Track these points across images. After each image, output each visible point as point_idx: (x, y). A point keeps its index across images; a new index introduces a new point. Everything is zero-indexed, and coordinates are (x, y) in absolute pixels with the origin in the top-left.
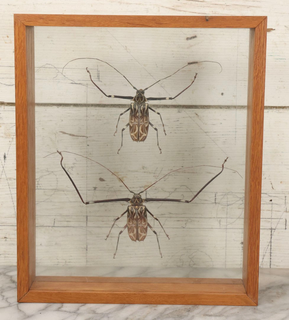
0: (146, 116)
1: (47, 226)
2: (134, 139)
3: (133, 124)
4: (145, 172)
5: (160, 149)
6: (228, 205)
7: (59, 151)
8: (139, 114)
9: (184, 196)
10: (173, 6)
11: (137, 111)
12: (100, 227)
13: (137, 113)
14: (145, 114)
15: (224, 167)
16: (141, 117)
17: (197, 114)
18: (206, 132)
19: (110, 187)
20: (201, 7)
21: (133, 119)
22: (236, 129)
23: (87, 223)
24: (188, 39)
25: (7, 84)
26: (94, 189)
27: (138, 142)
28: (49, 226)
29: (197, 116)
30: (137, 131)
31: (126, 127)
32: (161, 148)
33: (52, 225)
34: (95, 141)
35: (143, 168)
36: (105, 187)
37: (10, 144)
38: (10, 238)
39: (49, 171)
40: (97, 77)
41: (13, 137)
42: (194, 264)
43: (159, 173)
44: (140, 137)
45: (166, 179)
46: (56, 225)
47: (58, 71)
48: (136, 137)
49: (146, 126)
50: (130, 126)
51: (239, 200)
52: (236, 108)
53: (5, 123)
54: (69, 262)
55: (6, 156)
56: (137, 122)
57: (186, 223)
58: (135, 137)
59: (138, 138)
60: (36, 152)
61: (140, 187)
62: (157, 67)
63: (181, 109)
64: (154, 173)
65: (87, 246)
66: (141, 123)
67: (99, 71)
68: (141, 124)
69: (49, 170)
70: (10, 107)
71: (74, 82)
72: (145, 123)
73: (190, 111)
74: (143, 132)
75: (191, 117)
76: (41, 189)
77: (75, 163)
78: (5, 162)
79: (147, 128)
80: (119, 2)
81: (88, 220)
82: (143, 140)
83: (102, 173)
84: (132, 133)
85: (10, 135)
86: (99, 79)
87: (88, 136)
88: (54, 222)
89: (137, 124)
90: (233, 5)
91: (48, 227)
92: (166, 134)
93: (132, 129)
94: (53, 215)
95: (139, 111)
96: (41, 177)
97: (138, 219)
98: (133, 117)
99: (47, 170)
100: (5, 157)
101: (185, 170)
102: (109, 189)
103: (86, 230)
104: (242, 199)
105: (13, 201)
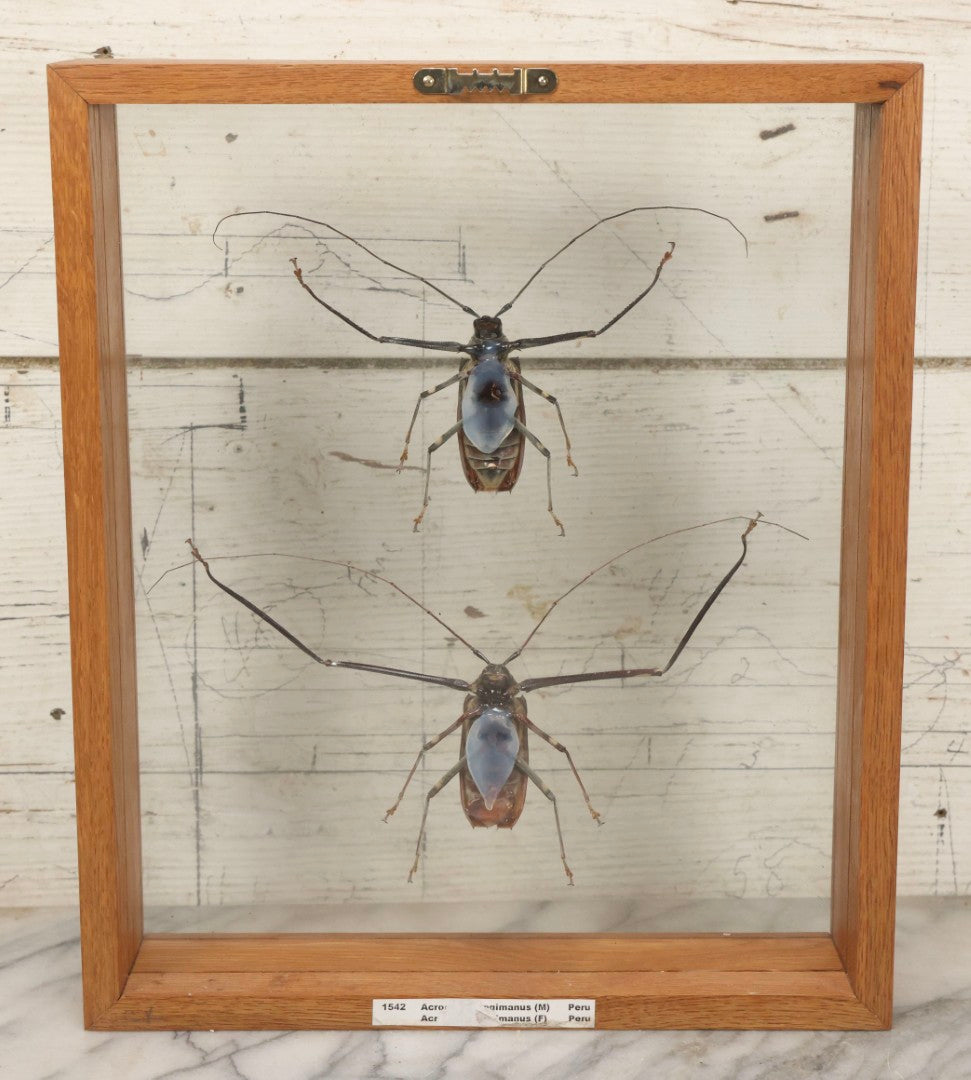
1: (288, 772)
4: (618, 585)
9: (748, 664)
10: (717, 25)
17: (793, 389)
18: (824, 449)
19: (501, 638)
20: (810, 25)
22: (922, 435)
24: (766, 135)
25: (151, 295)
26: (449, 645)
28: (297, 772)
29: (794, 394)
33: (309, 767)
34: (450, 482)
35: (614, 570)
36: (484, 638)
37: (163, 499)
38: (166, 816)
39: (294, 588)
40: (456, 268)
41: (171, 473)
42: (782, 888)
43: (668, 588)
45: (690, 607)
46: (319, 767)
47: (324, 249)
51: (932, 672)
52: (925, 365)
53: (142, 427)
54: (366, 889)
55: (149, 538)
57: (758, 752)
61: (603, 636)
62: (661, 230)
63: (739, 373)
64: (650, 589)
67: (464, 247)
69: (295, 583)
70: (163, 371)
71: (378, 286)
73: (771, 378)
75: (773, 399)
76: (268, 647)
77: (383, 559)
78: (145, 559)
80: (532, 12)
83: (475, 591)
85: (161, 468)
86: (464, 273)
88: (315, 756)
90: (915, 18)
91: (292, 775)
94: (310, 735)
99: (288, 582)
100: (145, 542)
101: (752, 577)
102: (499, 643)
103: (423, 782)
104: (941, 668)
105: (173, 690)
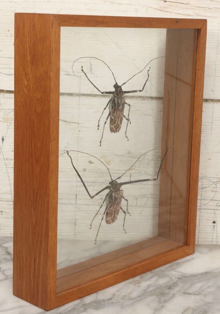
4: (130, 157)
6: (203, 188)
8: (121, 108)
10: (160, 8)
12: (88, 205)
19: (98, 169)
21: (115, 112)
22: (212, 120)
23: (76, 200)
25: (7, 74)
26: (84, 171)
30: (116, 123)
34: (86, 127)
35: (129, 153)
36: (93, 169)
37: (8, 128)
38: (6, 212)
40: (89, 70)
41: (11, 121)
43: (143, 158)
44: (118, 128)
45: (149, 163)
48: (115, 129)
51: (213, 184)
52: (214, 101)
53: (4, 108)
55: (4, 138)
56: (118, 115)
62: (145, 62)
65: (76, 221)
67: (92, 64)
68: (120, 117)
70: (9, 94)
71: (68, 74)
77: (67, 147)
78: (3, 144)
81: (77, 198)
84: (112, 125)
85: (8, 120)
86: (91, 71)
87: (80, 122)
93: (113, 122)
100: (3, 139)
103: (76, 207)
104: (215, 183)
105: (9, 179)
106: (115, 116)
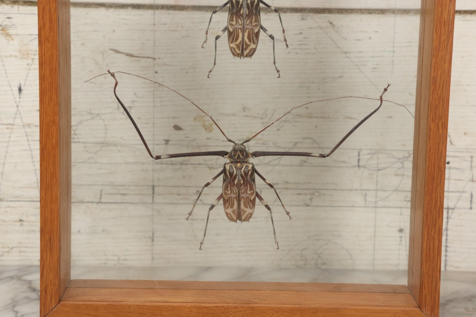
0: (256, 15)
1: (88, 202)
2: (235, 53)
3: (233, 27)
4: (246, 116)
5: (278, 71)
6: (379, 170)
7: (111, 72)
8: (244, 11)
11: (242, 5)
12: (174, 204)
13: (240, 9)
14: (254, 11)
15: (383, 99)
16: (247, 15)
17: (331, 23)
18: (345, 53)
19: (190, 140)
21: (234, 19)
22: (394, 47)
23: (153, 197)
26: (166, 143)
27: (242, 58)
28: (92, 202)
29: (332, 26)
30: (240, 39)
31: (222, 32)
32: (278, 69)
33: (98, 200)
34: (167, 65)
35: (244, 109)
36: (182, 140)
37: (29, 69)
38: (29, 222)
39: (92, 114)
41: (33, 57)
42: (324, 264)
44: (246, 49)
45: (280, 127)
46: (103, 200)
48: (239, 50)
49: (256, 31)
50: (229, 31)
51: (397, 162)
52: (396, 13)
53: (19, 33)
54: (125, 260)
55: (22, 88)
56: (241, 25)
57: (312, 198)
58: (237, 50)
59: (242, 53)
60: (73, 82)
63: (306, 15)
64: (262, 118)
65: (153, 234)
66: (247, 27)
68: (247, 29)
69: (92, 112)
70: (28, 7)
72: (254, 26)
73: (321, 18)
74: (250, 41)
75: (321, 28)
76: (79, 142)
77: (134, 101)
78: (20, 98)
79: (257, 35)
81: (155, 192)
82: (250, 54)
83: (178, 117)
84: (232, 42)
85: (28, 54)
87: (156, 56)
88: (101, 195)
89: (240, 29)
91: (90, 204)
92: (287, 46)
93: (232, 37)
94: (99, 185)
95: (245, 5)
96: (81, 122)
97: (241, 185)
98: (235, 15)
99: (89, 111)
100: (20, 90)
101: (310, 114)
102: (189, 143)
103: (153, 209)
104: (401, 160)
105: (33, 162)
106: (234, 26)
